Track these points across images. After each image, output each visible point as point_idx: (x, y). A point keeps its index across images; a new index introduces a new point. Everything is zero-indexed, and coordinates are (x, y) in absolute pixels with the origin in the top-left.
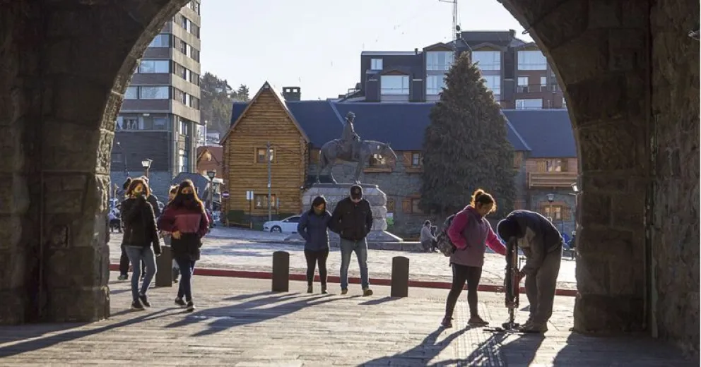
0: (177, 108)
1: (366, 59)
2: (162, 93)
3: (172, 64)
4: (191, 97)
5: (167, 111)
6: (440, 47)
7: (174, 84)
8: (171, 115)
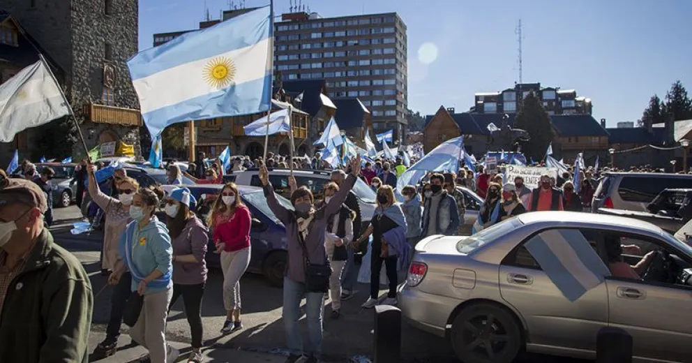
0: (399, 119)
1: (477, 98)
2: (393, 113)
3: (397, 101)
4: (405, 115)
5: (394, 120)
6: (509, 90)
7: (398, 109)
8: (397, 122)
